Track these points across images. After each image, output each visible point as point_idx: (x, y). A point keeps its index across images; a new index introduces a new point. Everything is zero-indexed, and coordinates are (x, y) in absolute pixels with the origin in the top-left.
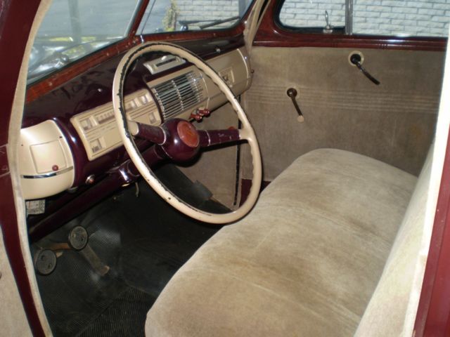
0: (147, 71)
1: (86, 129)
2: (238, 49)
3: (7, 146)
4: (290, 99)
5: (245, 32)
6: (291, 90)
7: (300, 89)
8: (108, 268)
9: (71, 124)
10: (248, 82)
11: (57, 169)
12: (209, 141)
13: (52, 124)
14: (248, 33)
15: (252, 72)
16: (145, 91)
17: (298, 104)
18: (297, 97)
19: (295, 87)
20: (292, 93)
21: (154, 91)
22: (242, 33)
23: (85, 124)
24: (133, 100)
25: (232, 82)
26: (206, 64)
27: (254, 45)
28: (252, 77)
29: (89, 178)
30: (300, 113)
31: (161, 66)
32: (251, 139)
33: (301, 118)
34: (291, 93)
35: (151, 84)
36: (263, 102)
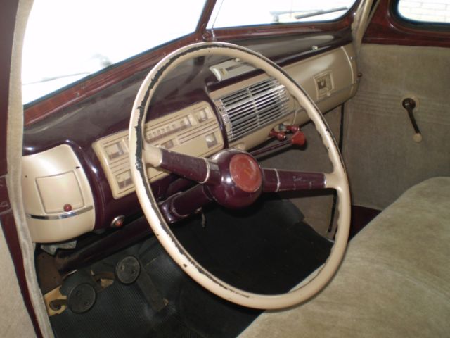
0: (213, 77)
1: (113, 157)
2: (342, 47)
3: (7, 176)
4: (405, 111)
5: (354, 26)
6: (408, 100)
7: (419, 99)
8: (167, 301)
9: (93, 151)
10: (352, 88)
11: (70, 209)
12: (278, 185)
13: (67, 150)
14: (358, 27)
15: (359, 76)
16: (204, 104)
17: (416, 118)
18: (415, 110)
19: (413, 97)
20: (410, 105)
21: (219, 104)
22: (350, 27)
23: (114, 149)
24: (186, 116)
25: (330, 89)
26: (282, 72)
27: (364, 41)
28: (359, 82)
29: (116, 219)
30: (417, 130)
31: (231, 71)
32: (342, 189)
33: (418, 137)
34: (407, 104)
35: (214, 95)
36: (371, 113)
